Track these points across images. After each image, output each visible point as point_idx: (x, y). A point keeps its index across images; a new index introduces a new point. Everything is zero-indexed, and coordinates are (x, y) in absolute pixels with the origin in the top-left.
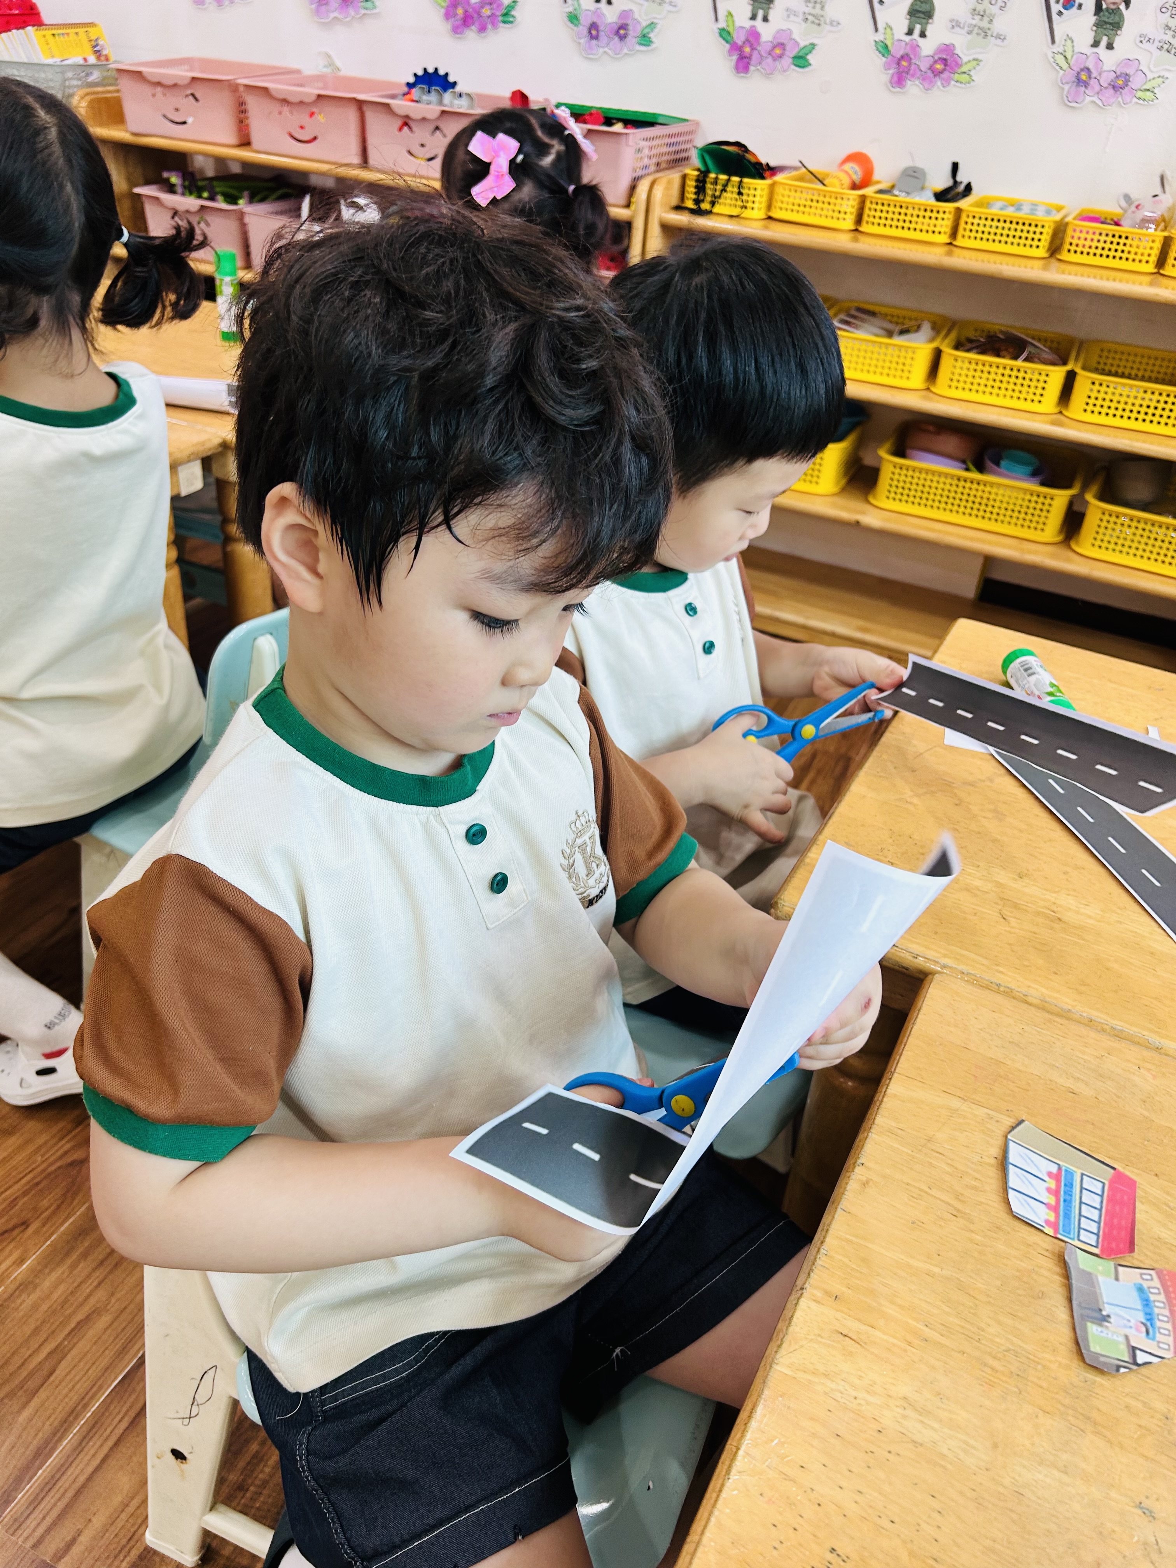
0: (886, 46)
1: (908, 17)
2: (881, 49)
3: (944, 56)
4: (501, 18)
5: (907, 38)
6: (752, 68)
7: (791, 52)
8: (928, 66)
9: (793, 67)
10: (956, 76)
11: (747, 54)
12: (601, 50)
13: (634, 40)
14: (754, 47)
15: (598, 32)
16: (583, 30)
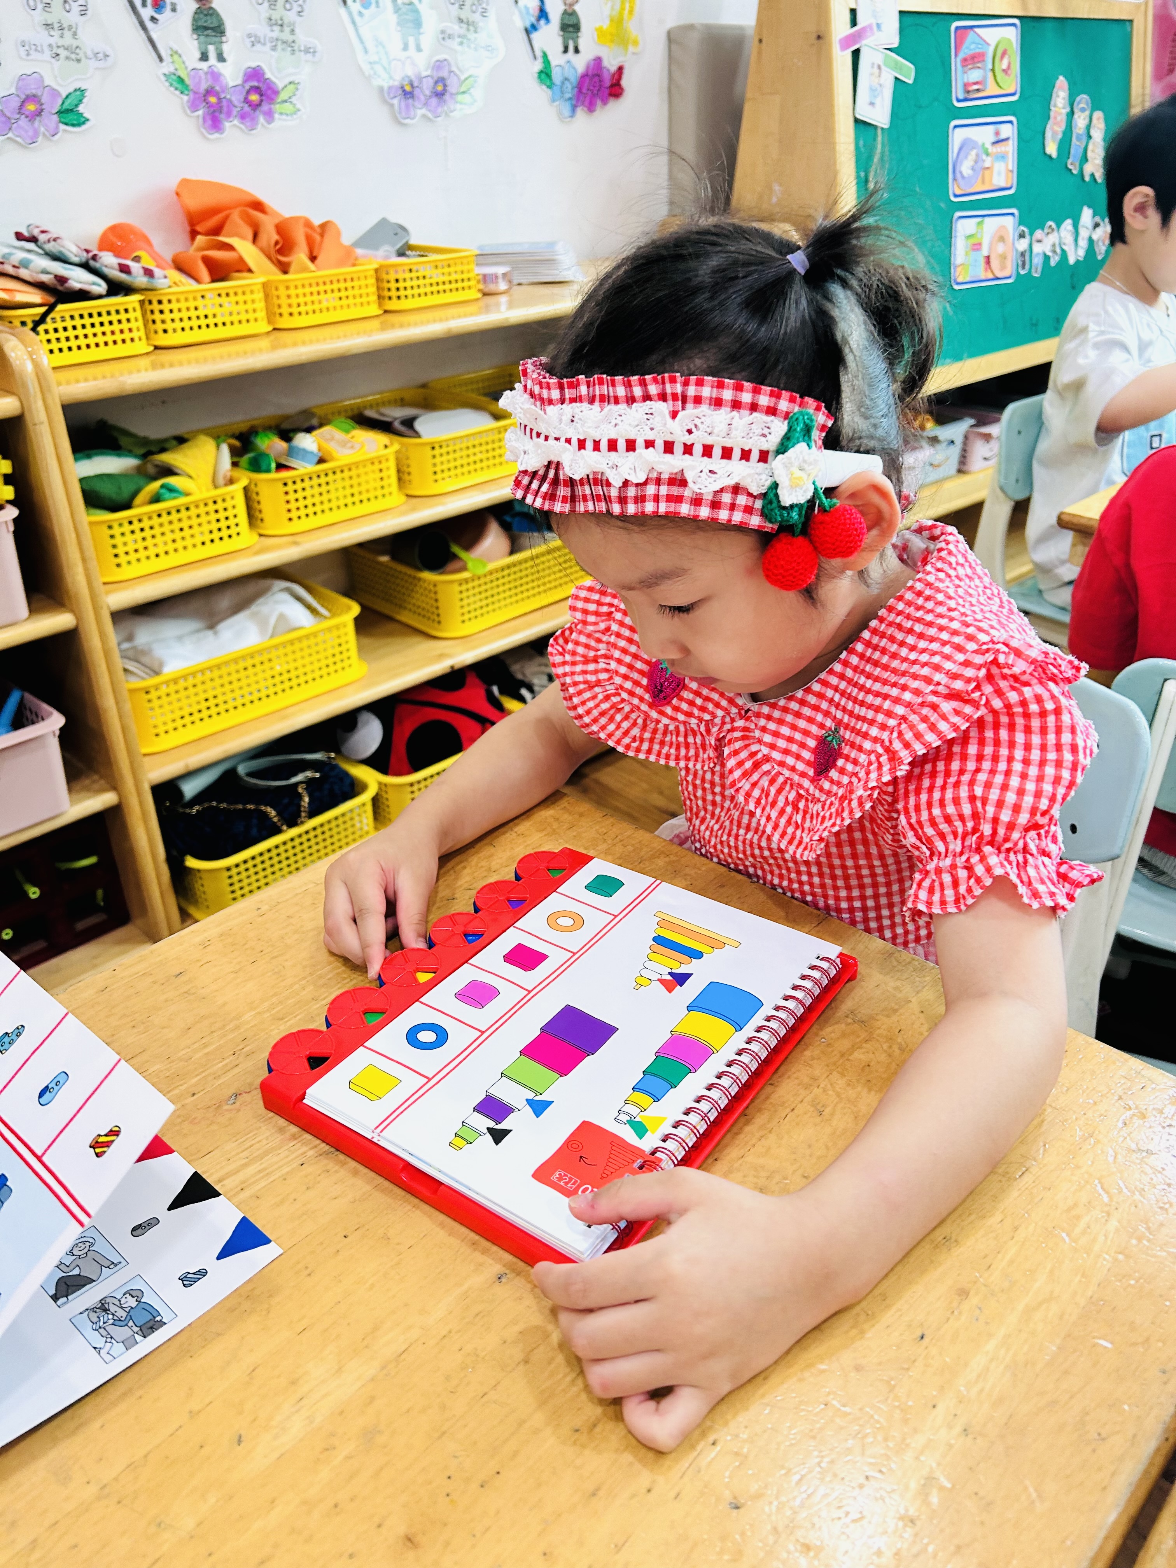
0: (181, 80)
1: (195, 36)
2: (175, 84)
3: (255, 84)
5: (204, 65)
7: (51, 104)
8: (242, 98)
9: (62, 127)
10: (277, 108)
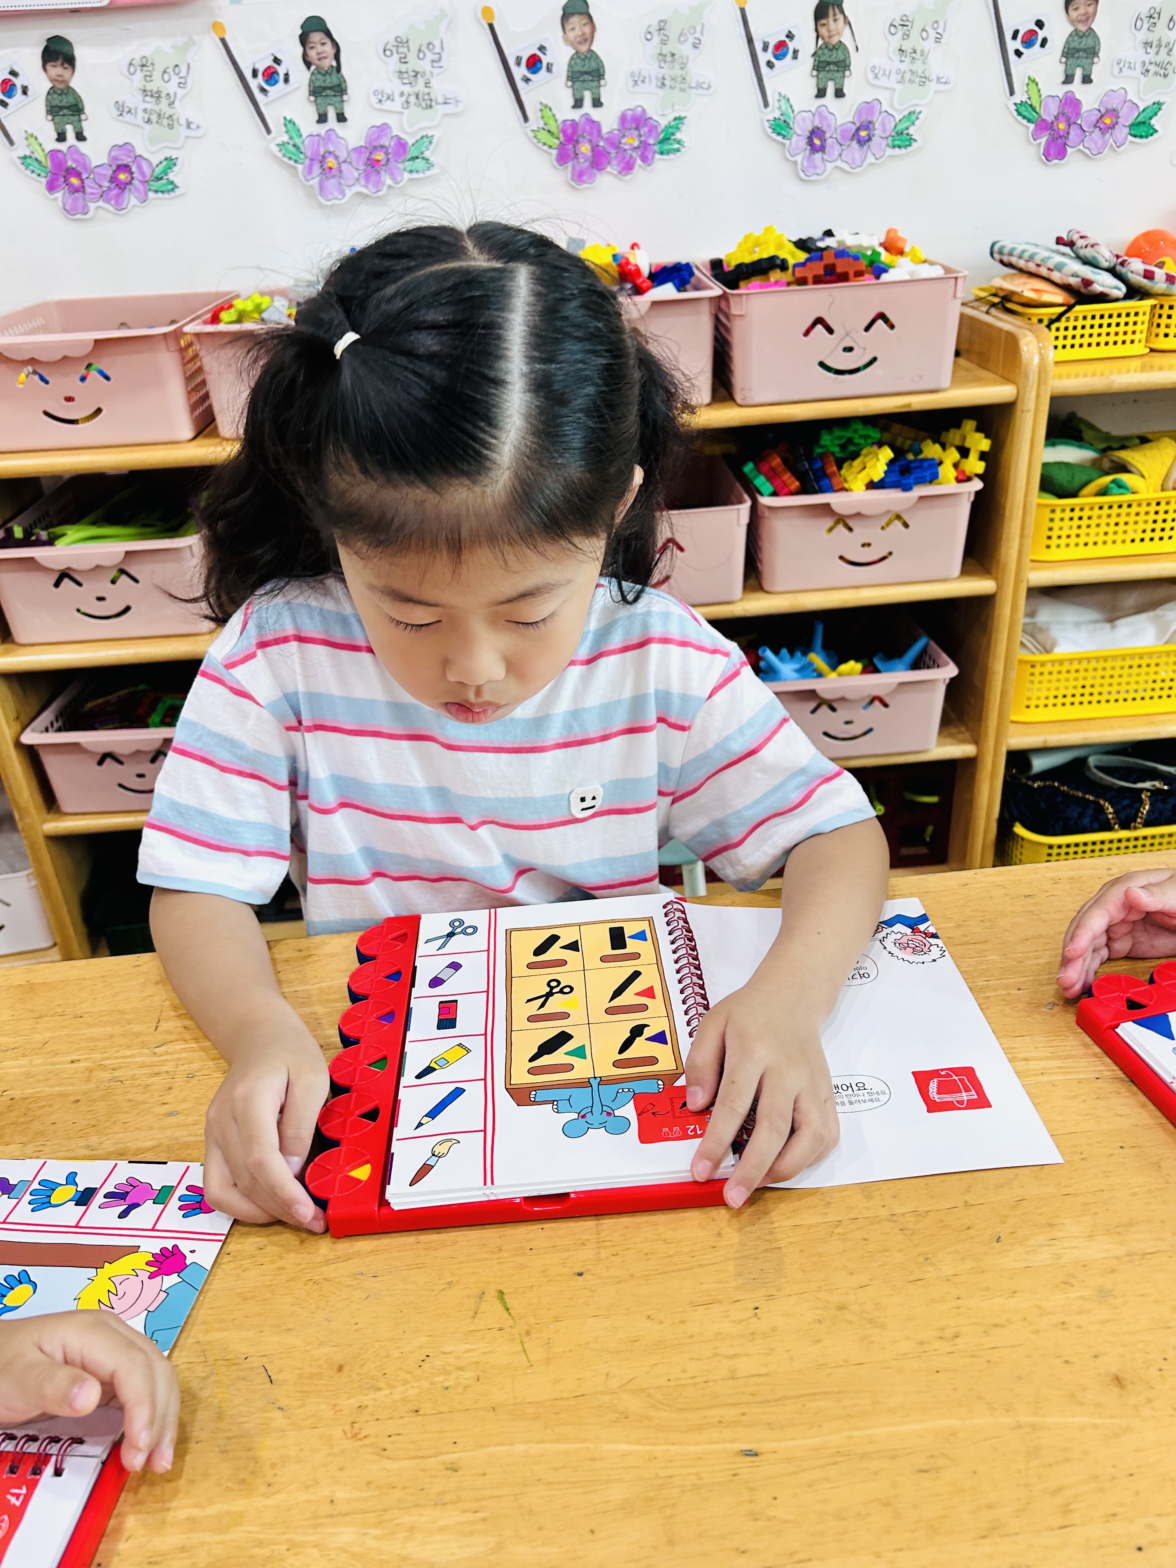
4: (657, 148)
6: (1069, 150)
7: (1127, 118)
9: (1130, 138)
11: (1061, 133)
12: (830, 166)
13: (884, 143)
14: (1072, 121)
15: (823, 140)
16: (799, 141)
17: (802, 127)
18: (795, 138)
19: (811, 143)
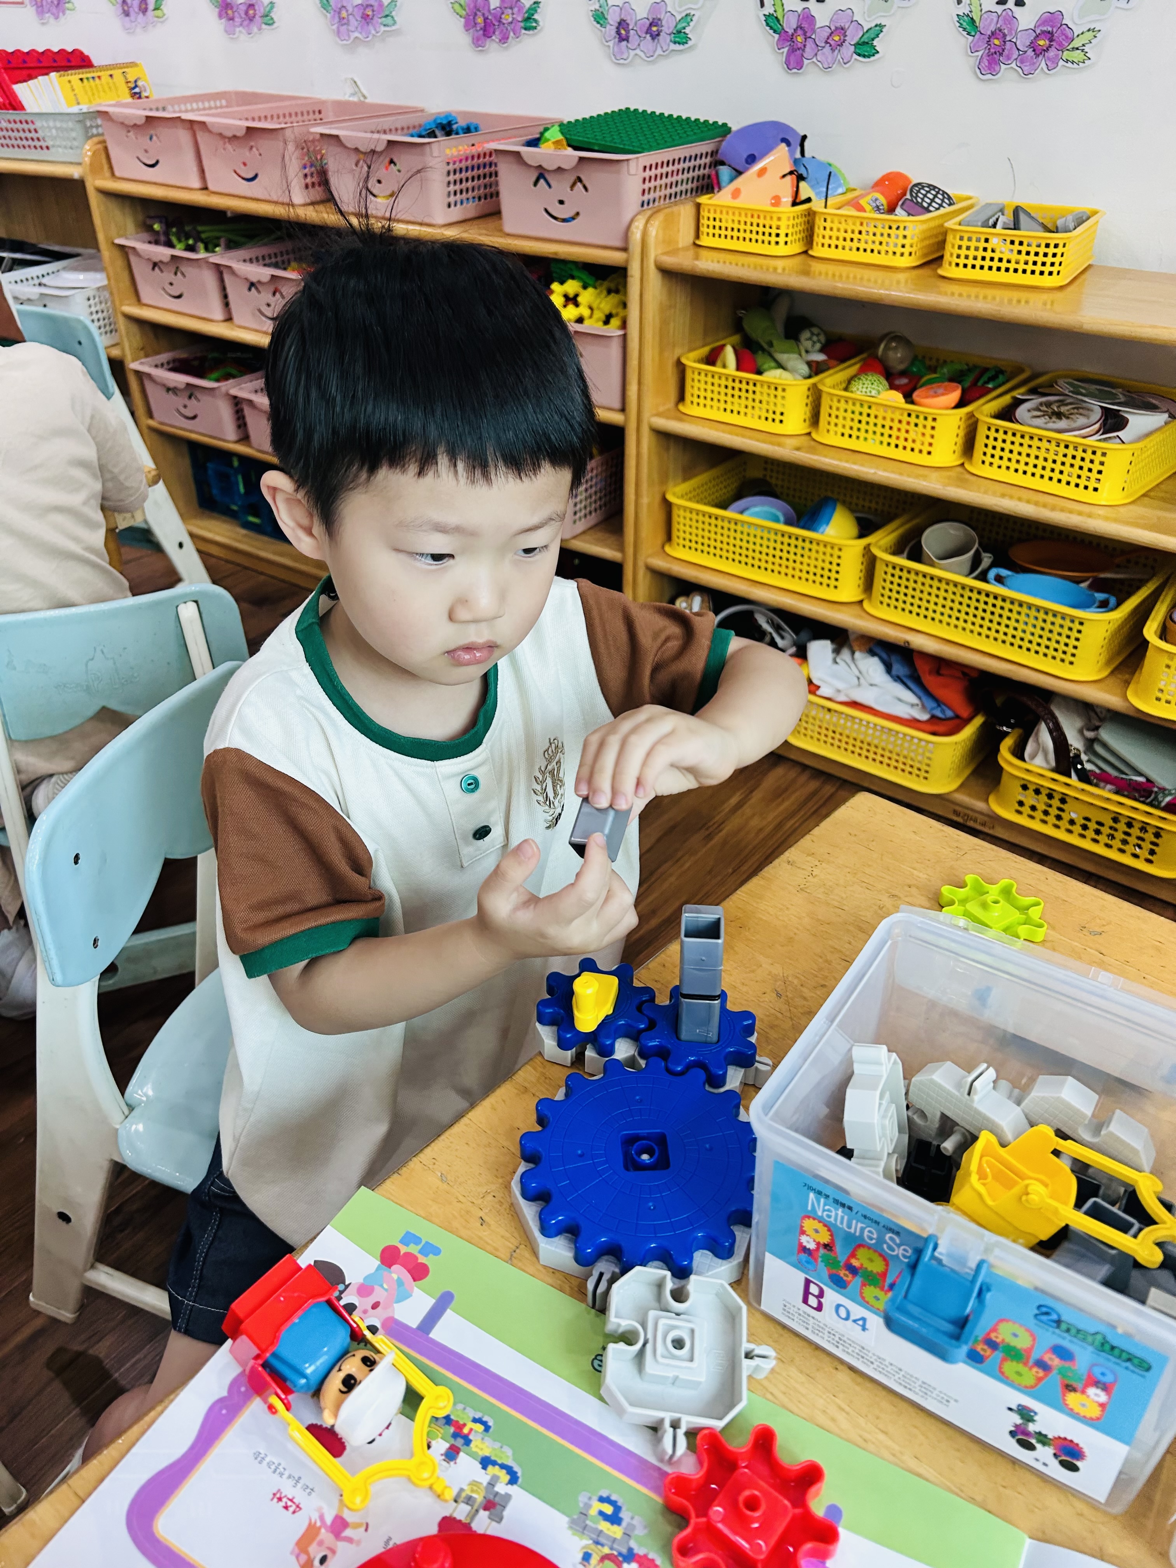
0: (972, 21)
2: (965, 25)
3: (1050, 29)
4: (522, 24)
6: (806, 62)
7: (853, 37)
8: (1028, 43)
9: (855, 56)
10: (1066, 55)
11: (800, 45)
12: (632, 53)
13: (668, 38)
14: (808, 35)
15: (628, 32)
16: (611, 30)
17: (613, 18)
18: (608, 27)
19: (618, 33)
